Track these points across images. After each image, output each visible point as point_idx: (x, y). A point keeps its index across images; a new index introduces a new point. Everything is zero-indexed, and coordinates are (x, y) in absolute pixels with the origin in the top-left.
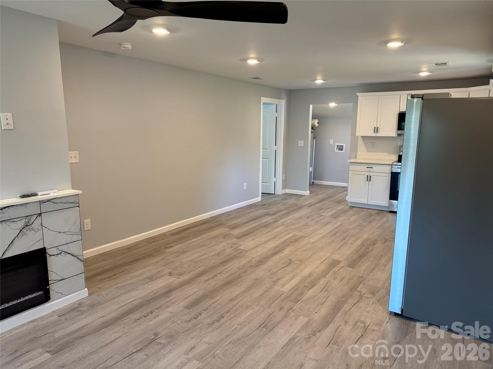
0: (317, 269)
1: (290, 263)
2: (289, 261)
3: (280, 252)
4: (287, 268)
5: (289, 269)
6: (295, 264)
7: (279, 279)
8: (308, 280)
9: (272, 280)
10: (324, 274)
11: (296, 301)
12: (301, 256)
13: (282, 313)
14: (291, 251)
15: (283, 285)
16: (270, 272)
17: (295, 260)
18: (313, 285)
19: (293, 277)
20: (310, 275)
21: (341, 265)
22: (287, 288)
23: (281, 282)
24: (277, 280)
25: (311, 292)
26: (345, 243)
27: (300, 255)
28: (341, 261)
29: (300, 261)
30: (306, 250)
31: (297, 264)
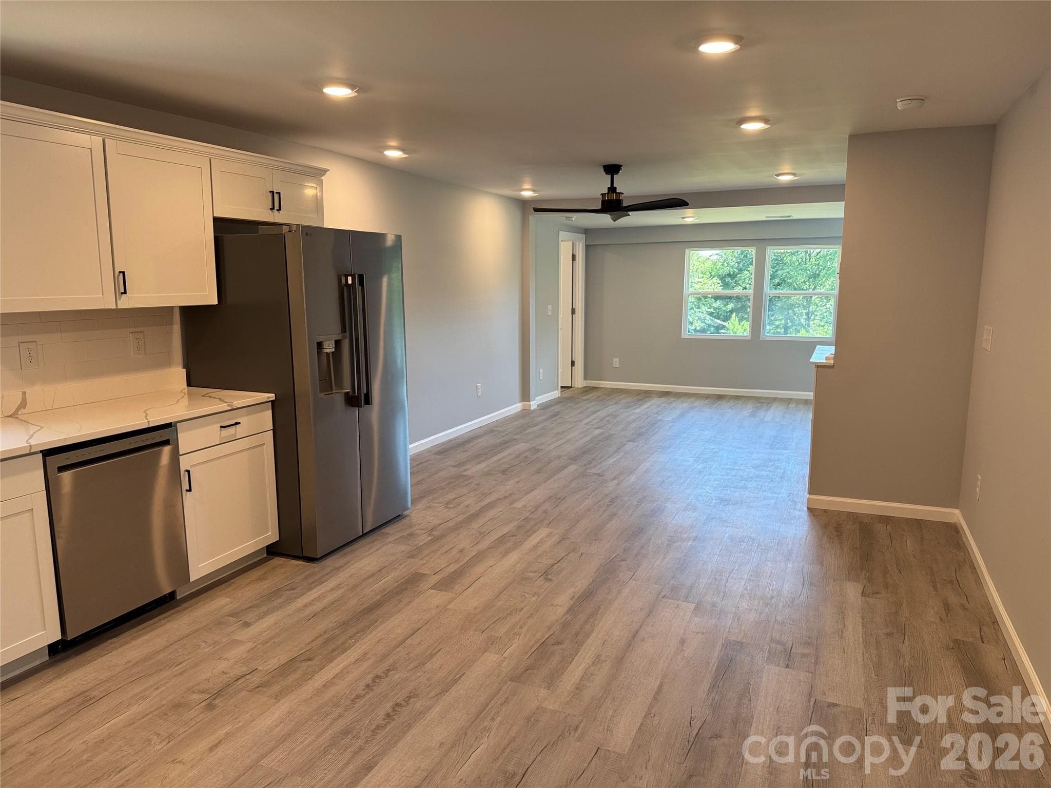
0: (491, 565)
1: (546, 573)
2: (550, 577)
3: (578, 598)
4: (551, 561)
5: (546, 561)
6: (535, 572)
7: (559, 542)
8: (509, 545)
9: (571, 540)
10: (479, 557)
11: (527, 519)
12: (524, 592)
13: (544, 508)
14: (552, 605)
15: (549, 535)
16: (580, 552)
17: (536, 580)
18: (502, 540)
19: (535, 547)
20: (506, 553)
21: (434, 580)
22: (543, 532)
23: (554, 539)
24: (561, 540)
25: (505, 530)
26: (384, 657)
27: (528, 596)
28: (432, 589)
29: (525, 579)
30: (510, 614)
31: (531, 572)
